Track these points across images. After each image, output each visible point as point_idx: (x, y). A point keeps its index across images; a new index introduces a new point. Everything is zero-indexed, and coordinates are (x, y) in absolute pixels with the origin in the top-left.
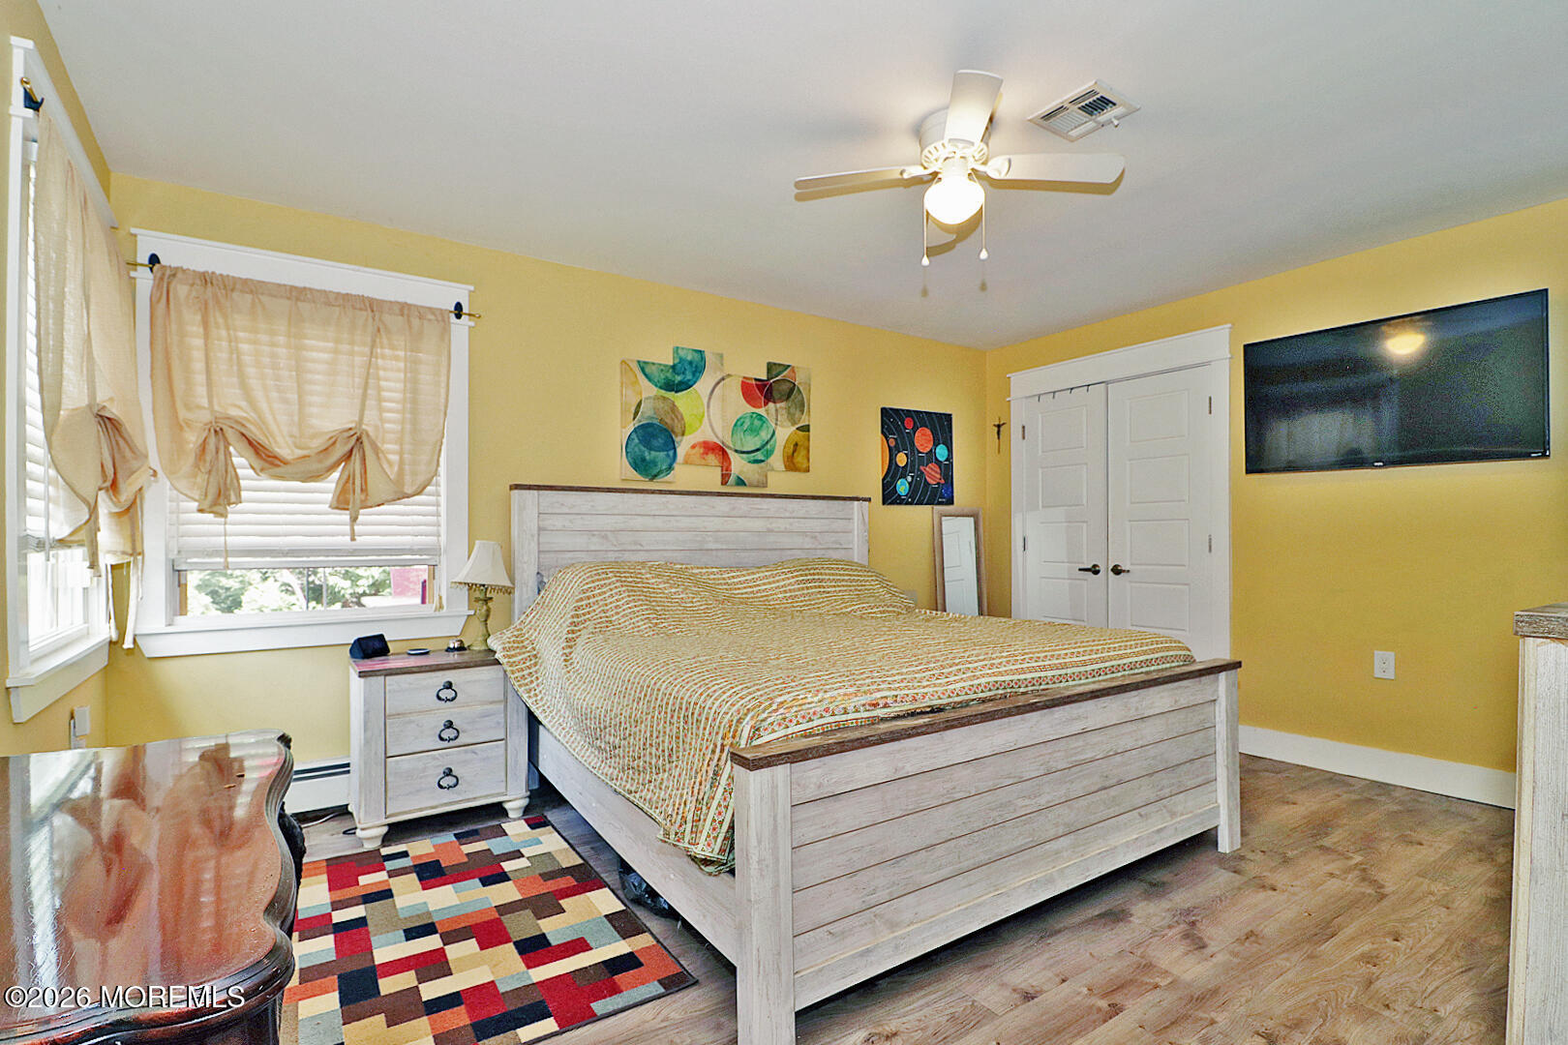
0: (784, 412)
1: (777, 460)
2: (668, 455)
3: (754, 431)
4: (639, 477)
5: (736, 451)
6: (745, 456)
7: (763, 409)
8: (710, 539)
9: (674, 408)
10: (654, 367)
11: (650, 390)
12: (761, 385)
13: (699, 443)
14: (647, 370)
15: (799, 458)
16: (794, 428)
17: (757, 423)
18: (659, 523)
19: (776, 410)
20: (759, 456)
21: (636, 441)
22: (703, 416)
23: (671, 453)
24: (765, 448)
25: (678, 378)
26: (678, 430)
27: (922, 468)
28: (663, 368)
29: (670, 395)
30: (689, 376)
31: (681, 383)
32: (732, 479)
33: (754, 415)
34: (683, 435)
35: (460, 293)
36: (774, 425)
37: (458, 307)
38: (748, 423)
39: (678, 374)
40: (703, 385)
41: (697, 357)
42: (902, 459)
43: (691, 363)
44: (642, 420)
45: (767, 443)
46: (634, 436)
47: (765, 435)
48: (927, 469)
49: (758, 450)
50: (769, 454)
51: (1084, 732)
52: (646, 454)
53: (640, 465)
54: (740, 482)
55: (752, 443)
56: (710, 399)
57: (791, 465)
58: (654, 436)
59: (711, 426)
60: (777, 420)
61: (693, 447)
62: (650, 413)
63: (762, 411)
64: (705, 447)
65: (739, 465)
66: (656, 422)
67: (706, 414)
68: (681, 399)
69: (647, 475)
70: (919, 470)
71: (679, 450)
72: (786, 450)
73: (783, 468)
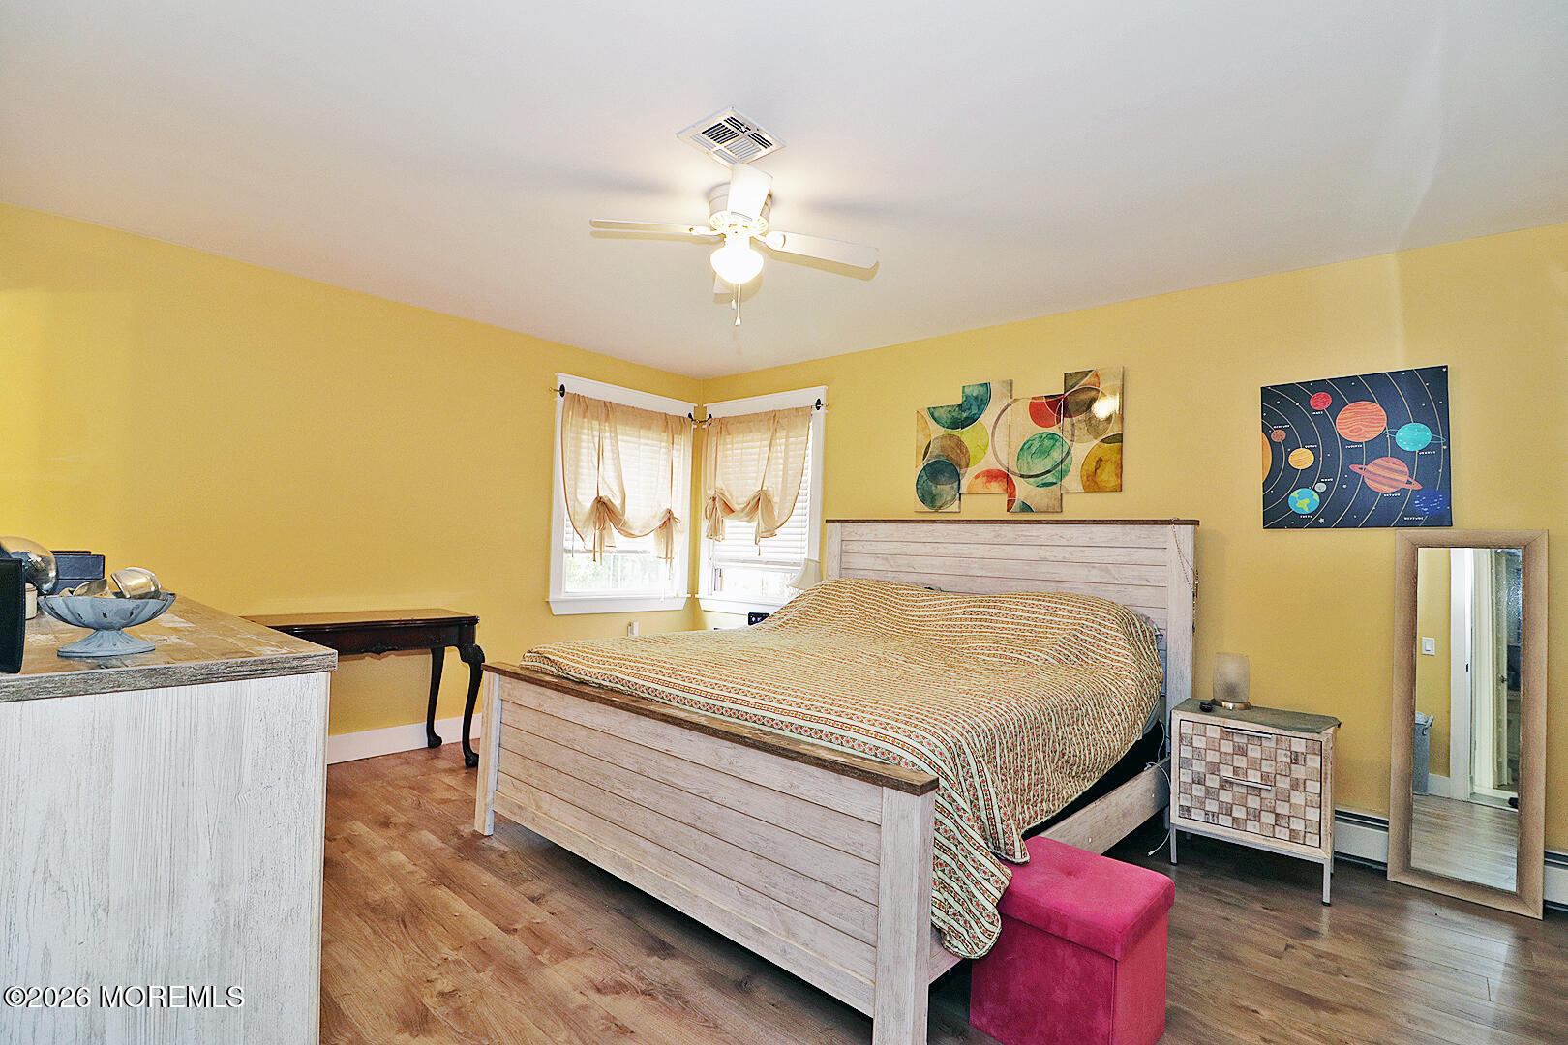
0: (1083, 425)
1: (1073, 481)
2: (953, 487)
3: (1044, 452)
4: (927, 509)
5: (1022, 476)
6: (1032, 480)
7: (1056, 426)
8: (976, 565)
9: (960, 444)
10: (942, 411)
11: (937, 431)
12: (1054, 401)
13: (983, 473)
14: (936, 415)
15: (1107, 476)
16: (1097, 442)
17: (1048, 443)
18: (928, 549)
19: (1073, 425)
20: (1050, 478)
21: (925, 478)
22: (987, 445)
23: (956, 485)
24: (1060, 469)
25: (965, 415)
26: (963, 463)
27: (1355, 468)
28: (950, 409)
29: (955, 432)
30: (974, 411)
31: (967, 418)
32: (1016, 506)
33: (1045, 435)
34: (967, 466)
35: (819, 393)
36: (1069, 442)
37: (819, 402)
38: (1036, 444)
39: (964, 411)
40: (987, 418)
41: (982, 390)
42: (1302, 459)
43: (976, 398)
44: (930, 459)
45: (1061, 462)
46: (923, 474)
47: (1057, 455)
48: (1369, 468)
49: (1048, 472)
50: (1062, 475)
51: (666, 753)
52: (933, 488)
53: (928, 497)
54: (1026, 508)
55: (1040, 465)
56: (995, 427)
57: (1092, 483)
58: (941, 472)
59: (996, 455)
60: (1073, 435)
61: (977, 477)
62: (937, 452)
63: (1054, 430)
64: (988, 476)
65: (1024, 490)
66: (942, 458)
67: (990, 444)
68: (966, 435)
69: (933, 506)
70: (1346, 470)
71: (962, 482)
72: (1085, 468)
73: (1080, 488)
